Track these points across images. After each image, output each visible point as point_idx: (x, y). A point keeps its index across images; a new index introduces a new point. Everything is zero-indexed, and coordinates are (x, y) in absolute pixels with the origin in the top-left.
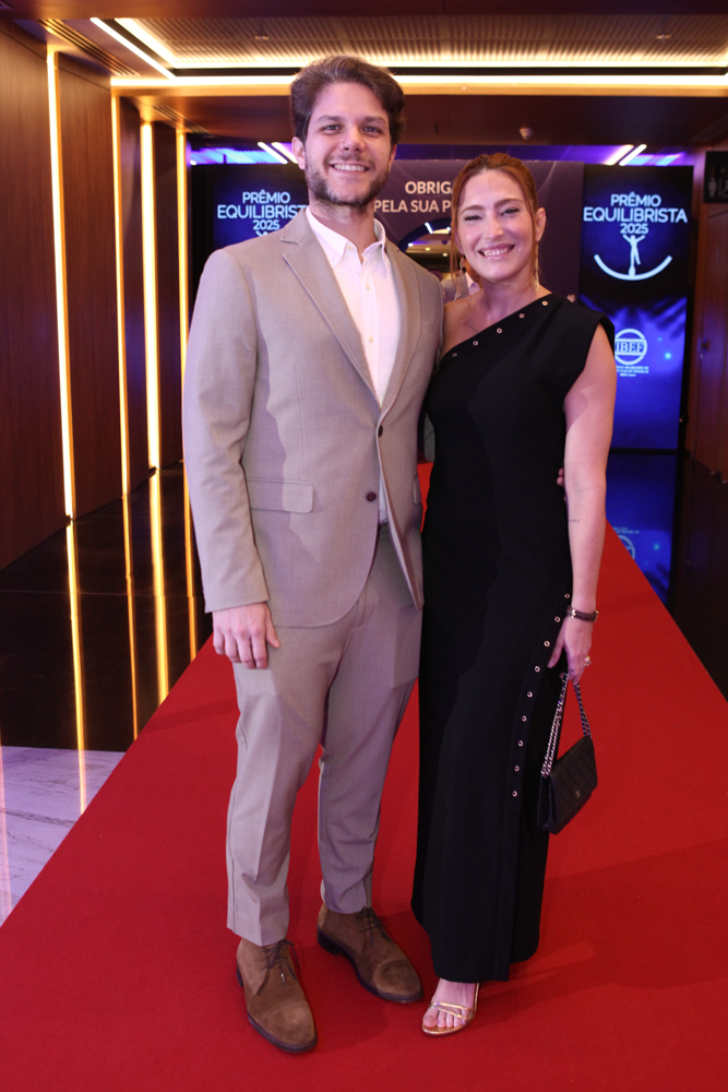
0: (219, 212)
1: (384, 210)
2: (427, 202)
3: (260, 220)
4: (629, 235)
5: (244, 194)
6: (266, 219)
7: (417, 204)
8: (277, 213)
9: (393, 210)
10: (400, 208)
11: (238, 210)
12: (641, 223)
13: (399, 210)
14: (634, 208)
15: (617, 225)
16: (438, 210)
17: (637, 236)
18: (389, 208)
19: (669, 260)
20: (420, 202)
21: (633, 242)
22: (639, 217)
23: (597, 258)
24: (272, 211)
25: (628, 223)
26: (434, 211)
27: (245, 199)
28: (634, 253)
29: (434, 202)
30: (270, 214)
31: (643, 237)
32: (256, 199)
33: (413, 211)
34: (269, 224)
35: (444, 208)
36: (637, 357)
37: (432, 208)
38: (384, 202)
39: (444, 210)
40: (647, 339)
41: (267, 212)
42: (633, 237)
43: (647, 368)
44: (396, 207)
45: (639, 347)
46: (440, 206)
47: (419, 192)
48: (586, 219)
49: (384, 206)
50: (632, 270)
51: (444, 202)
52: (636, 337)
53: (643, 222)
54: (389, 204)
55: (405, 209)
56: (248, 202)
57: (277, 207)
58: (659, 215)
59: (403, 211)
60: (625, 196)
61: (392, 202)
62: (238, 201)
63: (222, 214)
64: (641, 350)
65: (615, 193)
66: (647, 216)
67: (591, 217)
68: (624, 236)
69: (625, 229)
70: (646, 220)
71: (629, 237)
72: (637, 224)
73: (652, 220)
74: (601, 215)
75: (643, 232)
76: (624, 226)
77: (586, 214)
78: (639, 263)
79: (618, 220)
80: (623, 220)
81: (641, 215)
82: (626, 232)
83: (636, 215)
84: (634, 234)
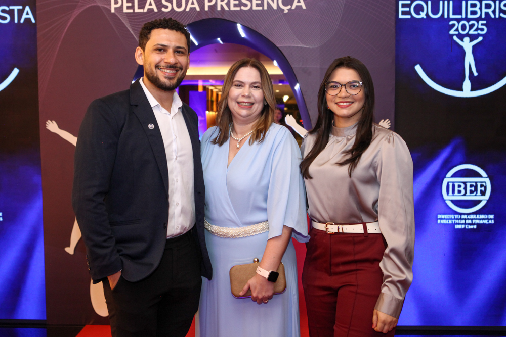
1: (125, 10)
4: (461, 37)
7: (171, 1)
9: (137, 10)
10: (147, 7)
12: (477, 20)
13: (146, 10)
15: (444, 24)
16: (198, 9)
17: (472, 38)
18: (132, 7)
21: (467, 45)
22: (474, 13)
23: (418, 68)
25: (459, 20)
26: (193, 9)
28: (469, 59)
31: (480, 39)
33: (163, 9)
35: (207, 4)
36: (477, 202)
37: (190, 6)
39: (206, 9)
40: (489, 177)
42: (467, 39)
43: (492, 216)
44: (141, 6)
45: (479, 189)
46: (201, 3)
48: (401, 16)
50: (467, 84)
52: (476, 174)
53: (480, 19)
55: (154, 7)
58: (501, 9)
59: (151, 10)
64: (483, 193)
66: (484, 10)
67: (409, 13)
68: (455, 38)
69: (455, 28)
70: (483, 16)
71: (462, 40)
72: (471, 22)
73: (493, 16)
74: (423, 11)
75: (479, 32)
76: (454, 25)
77: (401, 9)
78: (476, 74)
79: (446, 16)
80: (452, 16)
81: (477, 9)
82: (457, 33)
83: (469, 9)
84: (467, 35)
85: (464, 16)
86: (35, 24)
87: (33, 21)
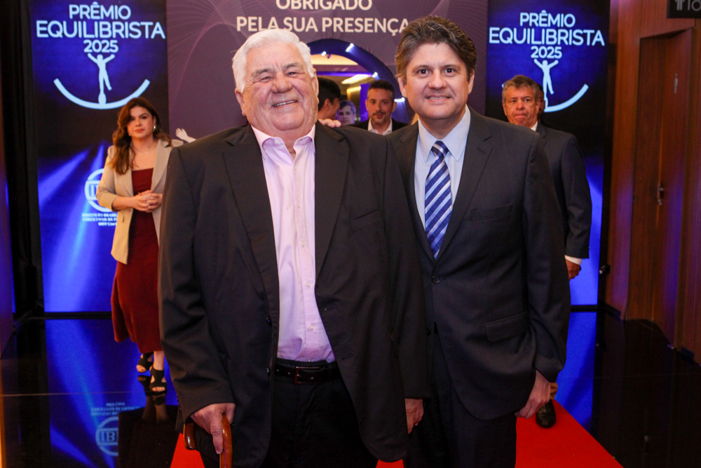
0: (39, 29)
1: (250, 29)
2: (303, 19)
3: (92, 40)
5: (71, 7)
6: (101, 39)
7: (292, 22)
8: (115, 31)
11: (63, 28)
12: (554, 46)
14: (546, 28)
16: (316, 30)
17: (550, 61)
18: (257, 27)
19: (585, 88)
20: (295, 19)
21: (545, 67)
22: (551, 40)
24: (108, 29)
26: (312, 30)
27: (72, 13)
28: (547, 79)
29: (312, 20)
30: (105, 33)
31: (556, 63)
32: (86, 13)
34: (104, 45)
35: (324, 26)
37: (309, 27)
38: (250, 19)
39: (324, 30)
41: (102, 30)
42: (545, 62)
46: (319, 25)
47: (293, 7)
48: (491, 41)
49: (251, 24)
51: (324, 19)
53: (556, 45)
54: (257, 22)
56: (77, 18)
57: (115, 24)
58: (574, 37)
60: (536, 15)
61: (260, 19)
62: (63, 16)
63: (42, 32)
65: (524, 11)
66: (560, 38)
67: (498, 38)
68: (536, 61)
69: (536, 52)
70: (559, 43)
71: (541, 63)
72: (549, 48)
73: (566, 43)
74: (509, 36)
75: (556, 56)
76: (535, 50)
77: (491, 35)
78: (552, 92)
79: (528, 42)
80: (533, 42)
81: (554, 36)
82: (537, 57)
83: (548, 36)
84: (546, 59)
85: (543, 42)
86: (166, 40)
87: (163, 37)
